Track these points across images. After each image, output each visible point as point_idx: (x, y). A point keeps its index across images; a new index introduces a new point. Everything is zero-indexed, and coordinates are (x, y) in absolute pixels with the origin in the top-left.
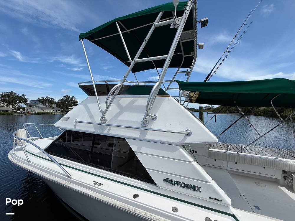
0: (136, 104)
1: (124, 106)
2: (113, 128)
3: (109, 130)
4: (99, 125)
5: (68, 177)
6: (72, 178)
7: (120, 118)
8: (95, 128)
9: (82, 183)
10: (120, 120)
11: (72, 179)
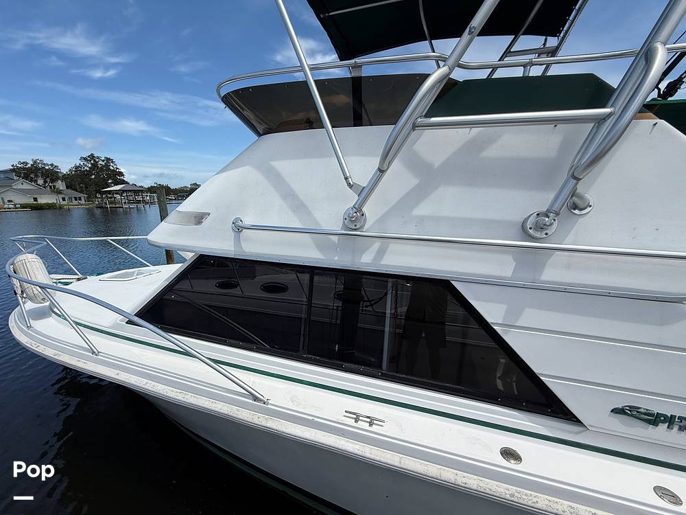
0: (492, 152)
1: (436, 166)
2: (394, 246)
3: (381, 253)
4: (335, 238)
5: (256, 399)
6: (270, 402)
7: (423, 209)
8: (320, 247)
9: (311, 418)
10: (422, 220)
11: (269, 406)
